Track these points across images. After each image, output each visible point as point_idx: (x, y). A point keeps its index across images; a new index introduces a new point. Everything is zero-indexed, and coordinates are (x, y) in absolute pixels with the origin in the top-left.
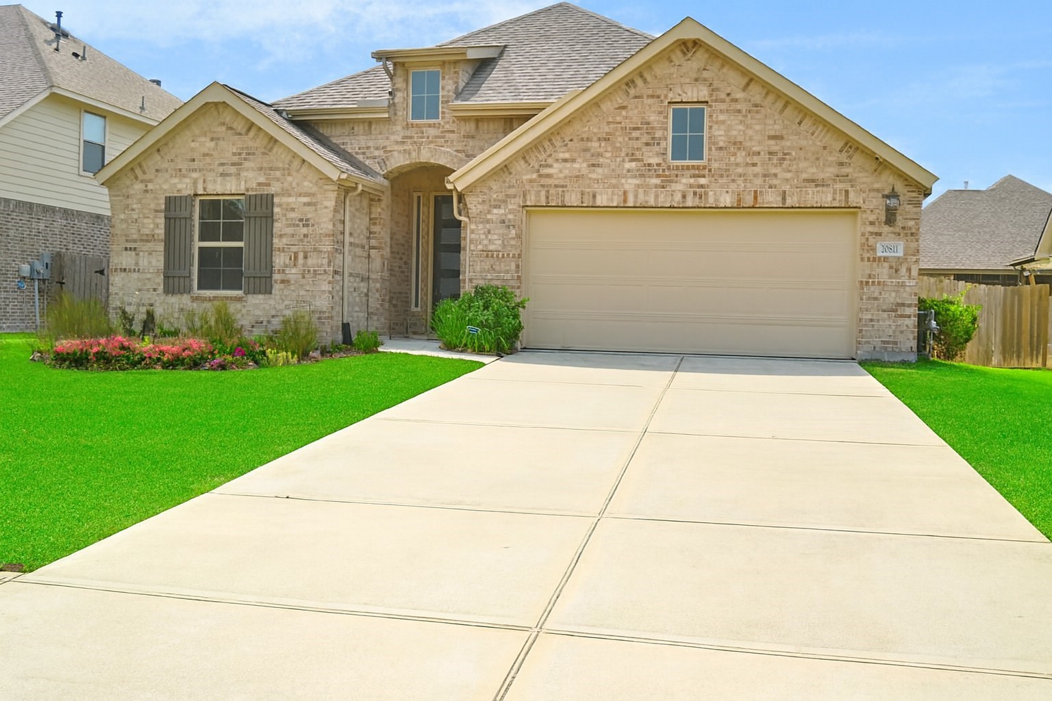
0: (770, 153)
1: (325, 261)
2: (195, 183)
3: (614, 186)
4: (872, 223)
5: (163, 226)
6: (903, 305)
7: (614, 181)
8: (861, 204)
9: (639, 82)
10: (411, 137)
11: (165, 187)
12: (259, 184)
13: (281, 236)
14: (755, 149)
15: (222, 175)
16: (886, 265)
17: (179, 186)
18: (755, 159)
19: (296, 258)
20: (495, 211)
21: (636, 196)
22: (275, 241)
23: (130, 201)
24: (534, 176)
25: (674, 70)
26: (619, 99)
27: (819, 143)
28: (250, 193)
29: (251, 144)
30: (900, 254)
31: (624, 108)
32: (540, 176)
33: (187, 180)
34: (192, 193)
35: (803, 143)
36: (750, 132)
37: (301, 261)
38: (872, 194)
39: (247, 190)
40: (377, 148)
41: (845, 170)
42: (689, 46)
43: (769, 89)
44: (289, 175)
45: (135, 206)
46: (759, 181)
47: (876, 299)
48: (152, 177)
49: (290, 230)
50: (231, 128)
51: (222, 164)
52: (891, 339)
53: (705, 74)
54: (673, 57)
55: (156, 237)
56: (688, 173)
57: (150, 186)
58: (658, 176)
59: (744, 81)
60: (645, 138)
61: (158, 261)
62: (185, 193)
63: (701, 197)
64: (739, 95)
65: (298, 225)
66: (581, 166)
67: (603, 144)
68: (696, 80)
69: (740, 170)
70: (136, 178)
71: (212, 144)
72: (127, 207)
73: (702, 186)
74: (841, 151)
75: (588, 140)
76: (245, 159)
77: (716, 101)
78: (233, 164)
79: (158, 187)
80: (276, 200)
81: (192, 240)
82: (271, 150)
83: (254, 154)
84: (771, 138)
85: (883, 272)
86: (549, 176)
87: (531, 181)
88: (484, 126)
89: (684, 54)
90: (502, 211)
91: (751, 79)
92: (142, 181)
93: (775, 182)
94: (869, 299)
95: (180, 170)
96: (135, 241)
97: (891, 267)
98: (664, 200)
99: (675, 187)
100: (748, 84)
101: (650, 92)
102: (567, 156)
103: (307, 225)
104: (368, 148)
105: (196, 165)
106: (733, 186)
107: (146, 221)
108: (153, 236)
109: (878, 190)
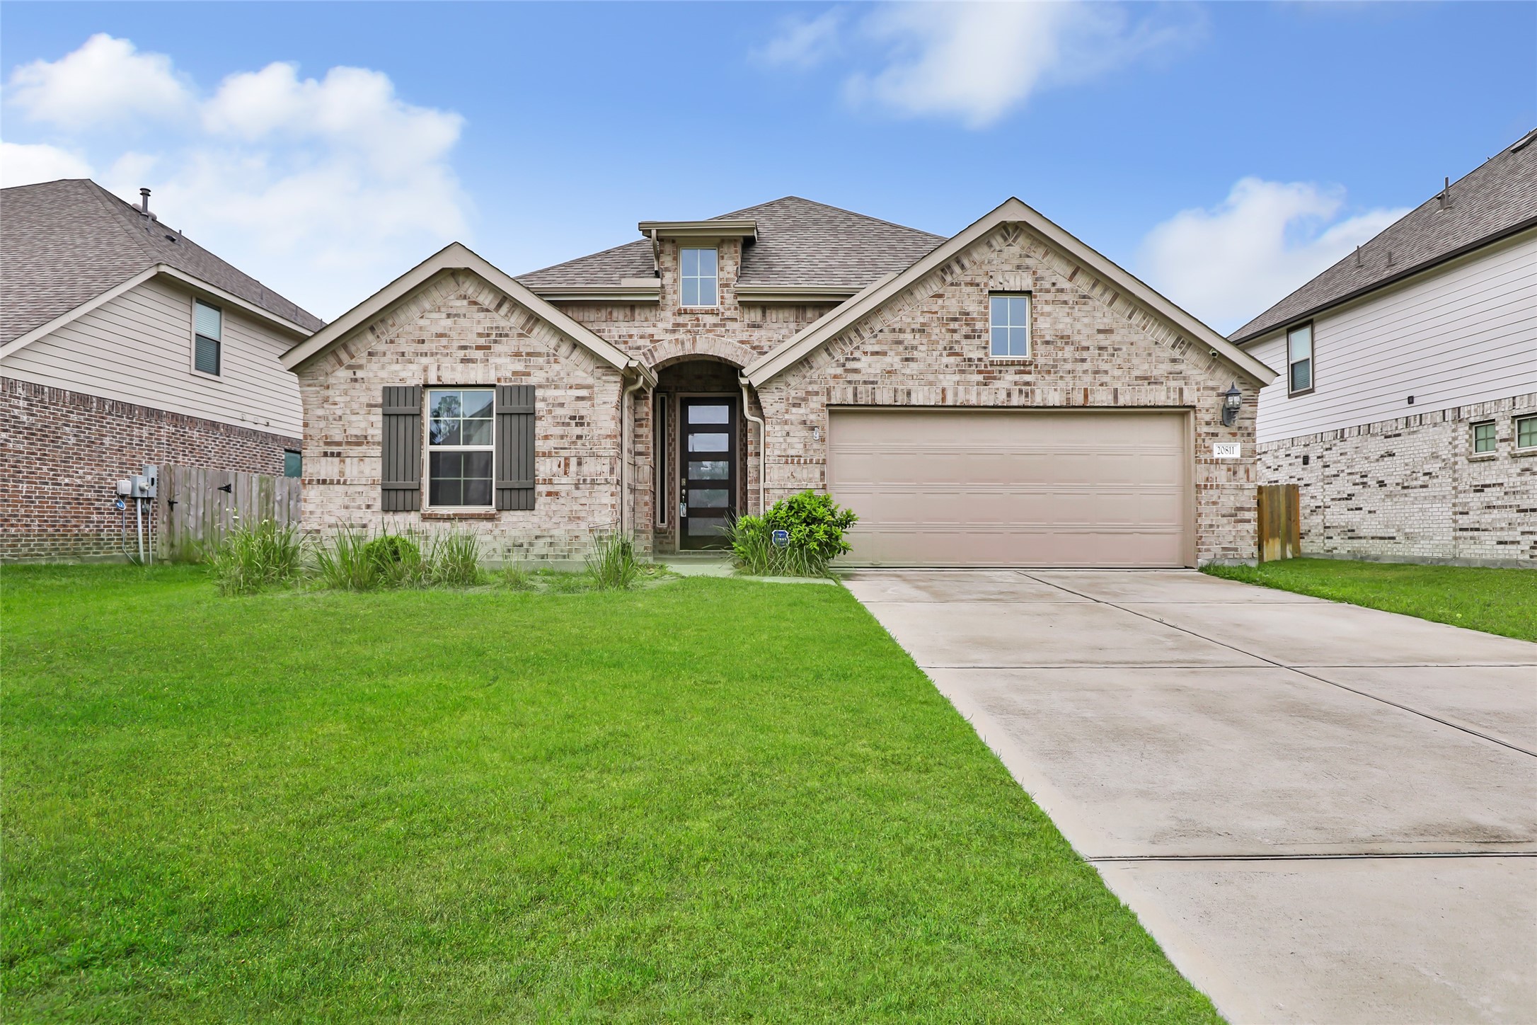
0: (1100, 348)
1: (607, 468)
2: (425, 370)
3: (931, 384)
4: (1208, 423)
5: (380, 425)
6: (1241, 509)
8: (1196, 403)
9: (957, 269)
10: (684, 325)
11: (383, 374)
12: (514, 373)
13: (546, 437)
14: (1085, 344)
15: (463, 361)
16: (1224, 467)
17: (403, 375)
18: (1085, 354)
19: (567, 465)
20: (794, 410)
21: (956, 394)
22: (539, 443)
23: (330, 392)
24: (840, 371)
25: (994, 255)
26: (935, 286)
27: (1150, 338)
28: (503, 384)
29: (503, 323)
30: (1237, 455)
31: (940, 296)
32: (847, 371)
33: (413, 367)
34: (421, 382)
35: (1135, 338)
36: (1078, 326)
37: (573, 467)
38: (1206, 393)
39: (499, 380)
40: (642, 337)
41: (1178, 367)
42: (1008, 230)
43: (1099, 278)
44: (556, 361)
45: (337, 399)
46: (1088, 378)
47: (1214, 503)
48: (363, 361)
49: (559, 431)
50: (475, 303)
51: (464, 348)
52: (1232, 546)
53: (1028, 261)
54: (994, 243)
55: (369, 438)
56: (1010, 369)
57: (360, 374)
58: (980, 372)
59: (1069, 271)
60: (965, 330)
61: (374, 469)
62: (411, 382)
63: (1027, 396)
64: (1066, 285)
65: (568, 424)
66: (893, 360)
67: (918, 336)
68: (1019, 267)
69: (1069, 366)
70: (340, 363)
71: (449, 322)
72: (326, 400)
73: (1027, 384)
74: (1173, 346)
75: (901, 331)
76: (495, 342)
77: (1041, 290)
78: (478, 348)
79: (371, 375)
80: (539, 393)
81: (422, 443)
82: (530, 331)
83: (507, 335)
84: (1100, 331)
85: (1221, 475)
86: (856, 371)
87: (835, 377)
88: (772, 315)
89: (1006, 239)
90: (802, 411)
91: (1079, 266)
92: (349, 367)
93: (1105, 379)
94: (1207, 503)
95: (403, 354)
96: (339, 444)
97: (1229, 470)
98: (987, 399)
99: (997, 384)
100: (1074, 274)
101: (968, 279)
102: (876, 348)
103: (582, 424)
104: (631, 336)
105: (426, 347)
106: (1061, 384)
107: (354, 418)
108: (366, 437)
109: (1213, 389)
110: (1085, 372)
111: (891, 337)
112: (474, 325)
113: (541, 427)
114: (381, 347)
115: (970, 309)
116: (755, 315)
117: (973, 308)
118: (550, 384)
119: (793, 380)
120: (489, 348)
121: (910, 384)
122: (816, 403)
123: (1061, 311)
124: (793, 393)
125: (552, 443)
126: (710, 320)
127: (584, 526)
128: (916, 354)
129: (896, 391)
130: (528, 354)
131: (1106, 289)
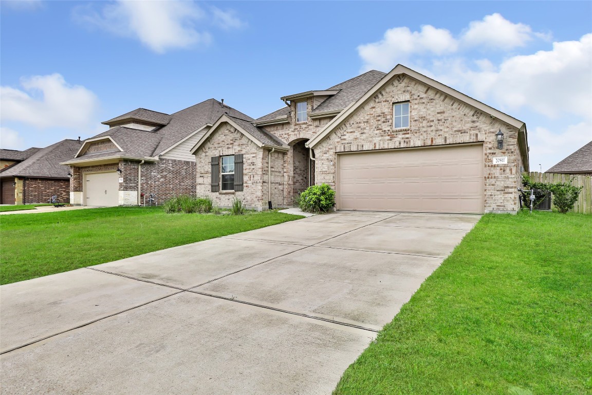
0: (439, 120)
1: (260, 178)
2: (220, 152)
3: (371, 142)
4: (490, 149)
5: (211, 168)
6: (508, 187)
7: (370, 139)
8: (484, 140)
9: (379, 95)
10: (297, 129)
11: (211, 154)
12: (239, 151)
13: (246, 169)
14: (431, 119)
15: (227, 148)
16: (499, 168)
17: (215, 153)
18: (432, 124)
19: (250, 177)
20: (325, 155)
21: (380, 145)
22: (244, 171)
23: (201, 159)
24: (339, 140)
25: (394, 89)
26: (372, 104)
27: (462, 113)
29: (236, 136)
30: (506, 162)
31: (374, 108)
32: (341, 140)
33: (217, 151)
34: (219, 155)
35: (454, 114)
36: (429, 112)
37: (252, 178)
38: (489, 135)
39: (235, 153)
40: (285, 134)
41: (475, 125)
42: (400, 77)
43: (438, 91)
44: (248, 147)
45: (203, 161)
46: (433, 133)
47: (493, 185)
48: (207, 150)
49: (248, 167)
50: (230, 131)
51: (228, 144)
52: (502, 204)
53: (408, 88)
54: (394, 83)
56: (400, 133)
57: (207, 154)
58: (389, 135)
59: (425, 89)
60: (383, 119)
61: (210, 181)
62: (217, 155)
63: (407, 143)
64: (424, 96)
65: (251, 165)
66: (357, 134)
67: (366, 124)
68: (404, 91)
69: (424, 129)
70: (203, 151)
71: (225, 137)
72: (201, 162)
73: (407, 138)
74: (473, 115)
75: (360, 123)
76: (234, 142)
77: (413, 99)
78: (231, 144)
79: (209, 154)
80: (244, 156)
81: (219, 172)
82: (242, 138)
83: (237, 140)
84: (438, 113)
85: (497, 172)
86: (345, 139)
87: (338, 142)
89: (399, 81)
90: (327, 155)
91: (429, 88)
92: (205, 152)
93: (441, 133)
94: (490, 185)
95: (215, 147)
96: (203, 174)
97: (501, 169)
98: (391, 146)
99: (396, 139)
100: (427, 90)
101: (384, 100)
102: (351, 130)
103: (254, 165)
104: (282, 134)
105: (220, 145)
106: (421, 137)
107: (206, 166)
108: (208, 171)
109: (493, 132)
110: (432, 131)
111: (356, 125)
112: (230, 137)
113: (245, 166)
114: (211, 146)
115: (385, 111)
116: (317, 123)
117: (386, 111)
118: (247, 153)
119: (324, 144)
120: (233, 144)
121: (363, 143)
122: (332, 152)
123: (421, 107)
124: (324, 149)
125: (247, 171)
126: (304, 126)
127: (255, 196)
128: (365, 131)
129: (358, 145)
130: (242, 145)
131: (441, 95)
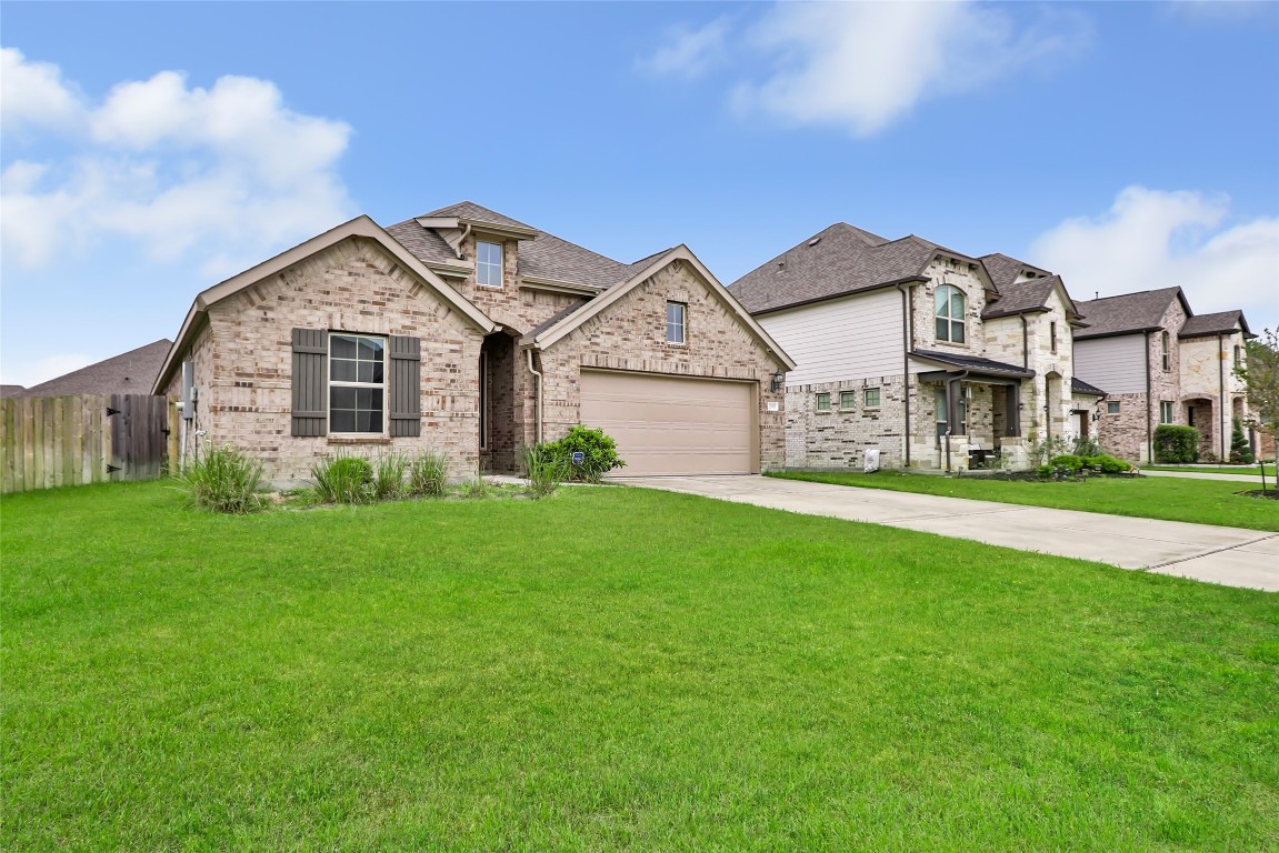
110: (713, 356)
111: (616, 323)
112: (372, 284)
113: (424, 371)
114: (291, 293)
115: (658, 310)
116: (529, 298)
117: (659, 310)
118: (431, 338)
119: (561, 347)
120: (383, 304)
121: (627, 356)
122: (575, 364)
123: (701, 317)
124: (560, 356)
125: (433, 384)
126: (499, 297)
127: (456, 449)
128: (630, 336)
129: (619, 359)
130: (415, 313)
131: (722, 306)
